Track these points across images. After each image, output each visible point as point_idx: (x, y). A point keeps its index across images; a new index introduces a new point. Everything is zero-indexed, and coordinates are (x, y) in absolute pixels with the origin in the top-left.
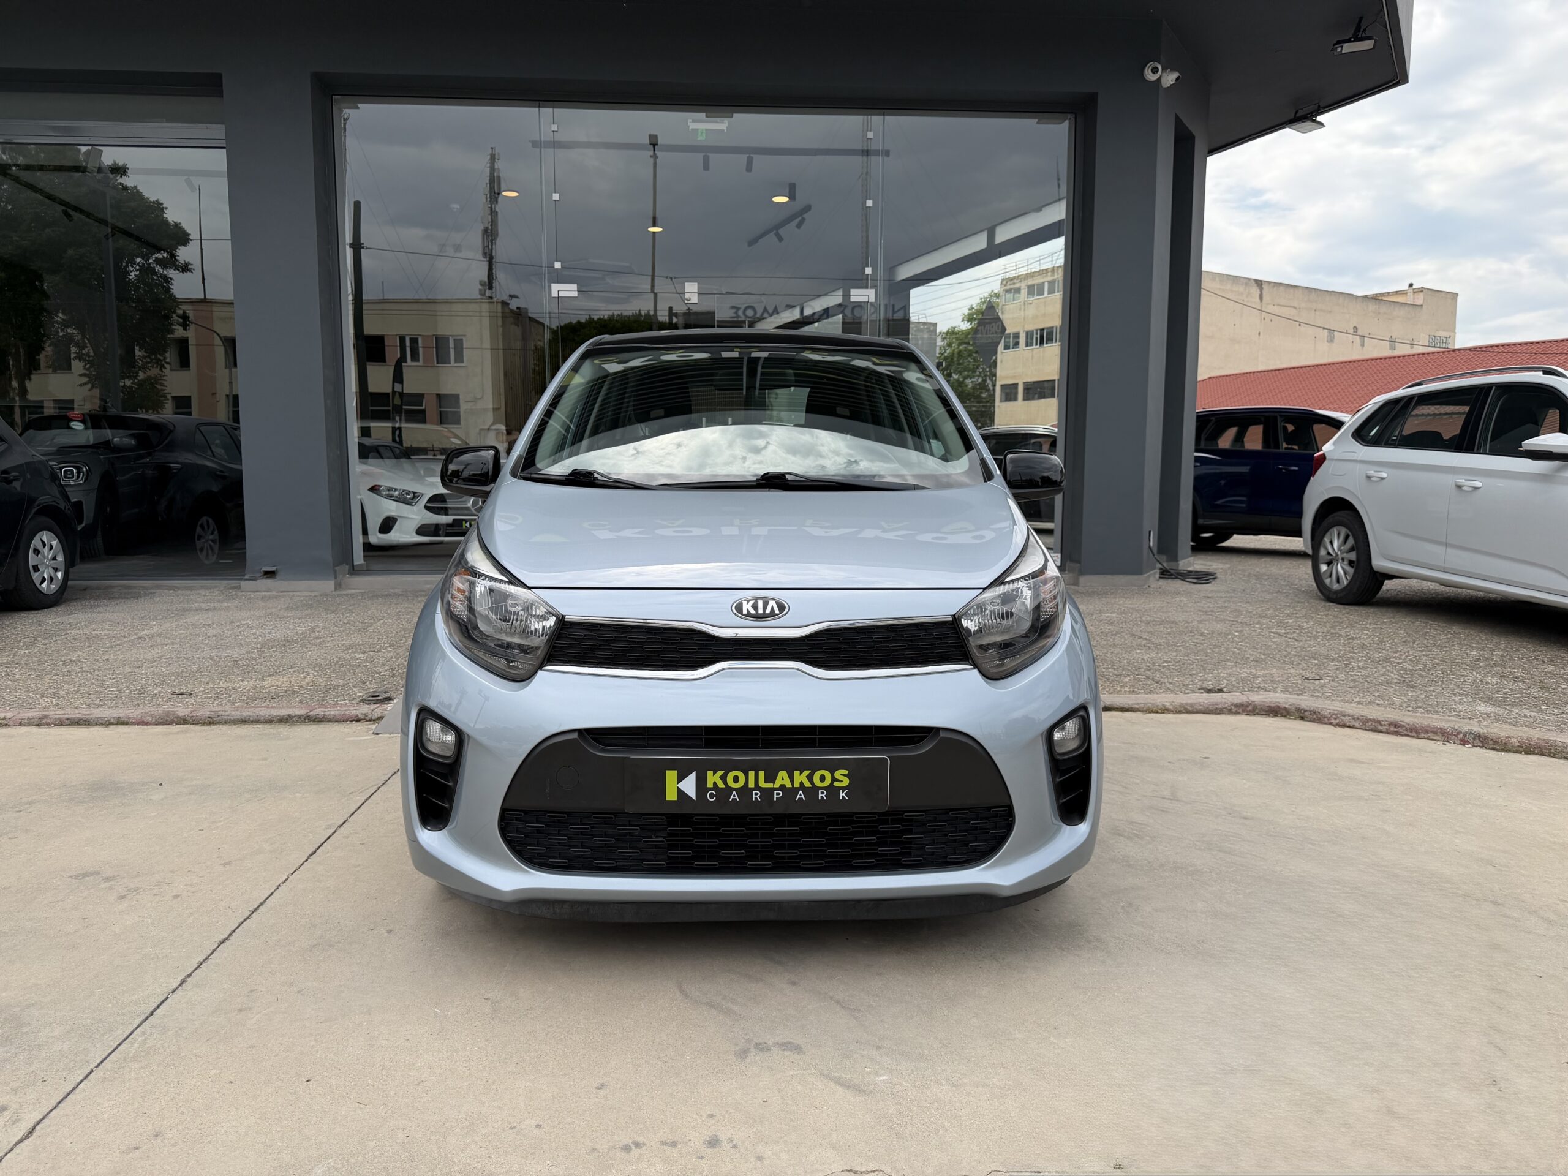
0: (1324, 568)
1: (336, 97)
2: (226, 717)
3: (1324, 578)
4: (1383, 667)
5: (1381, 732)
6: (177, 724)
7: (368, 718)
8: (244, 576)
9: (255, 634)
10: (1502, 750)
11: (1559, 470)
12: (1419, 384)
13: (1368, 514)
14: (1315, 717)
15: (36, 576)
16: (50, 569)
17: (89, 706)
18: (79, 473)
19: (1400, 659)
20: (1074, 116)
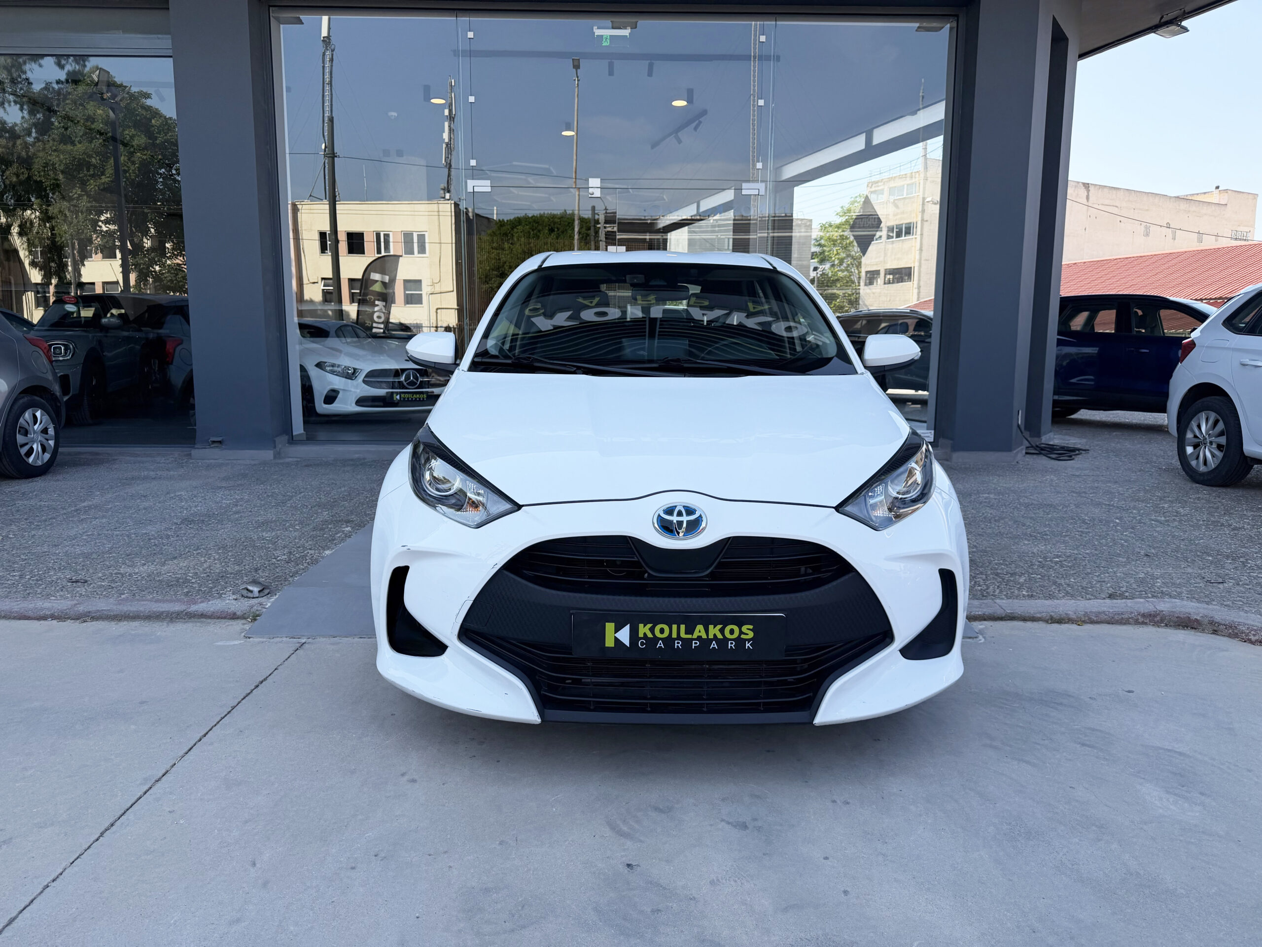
0: (1189, 450)
1: (274, 8)
3: (1189, 460)
7: (246, 616)
8: (195, 444)
13: (1241, 402)
14: (1230, 631)
18: (66, 350)
20: (956, 18)
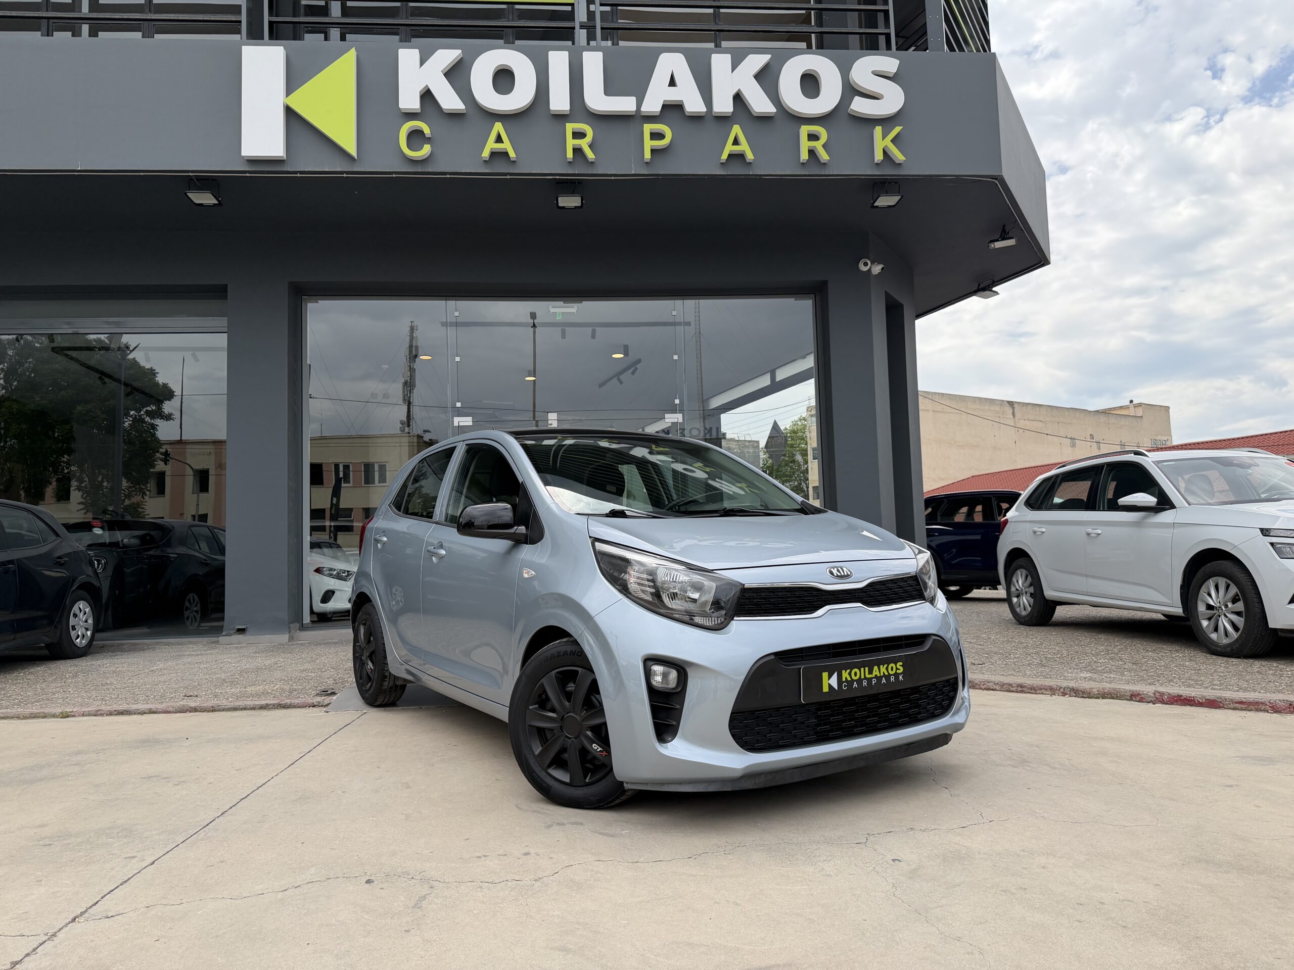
0: (1015, 600)
1: (304, 297)
2: (222, 707)
3: (1016, 606)
4: (1032, 656)
5: (1013, 691)
6: (190, 712)
7: (321, 705)
8: (221, 633)
9: (233, 666)
10: (1088, 697)
11: (1145, 518)
12: (1064, 466)
13: (1037, 560)
15: (73, 633)
16: (83, 628)
17: (128, 704)
18: (98, 565)
19: (1046, 652)
20: (814, 295)
